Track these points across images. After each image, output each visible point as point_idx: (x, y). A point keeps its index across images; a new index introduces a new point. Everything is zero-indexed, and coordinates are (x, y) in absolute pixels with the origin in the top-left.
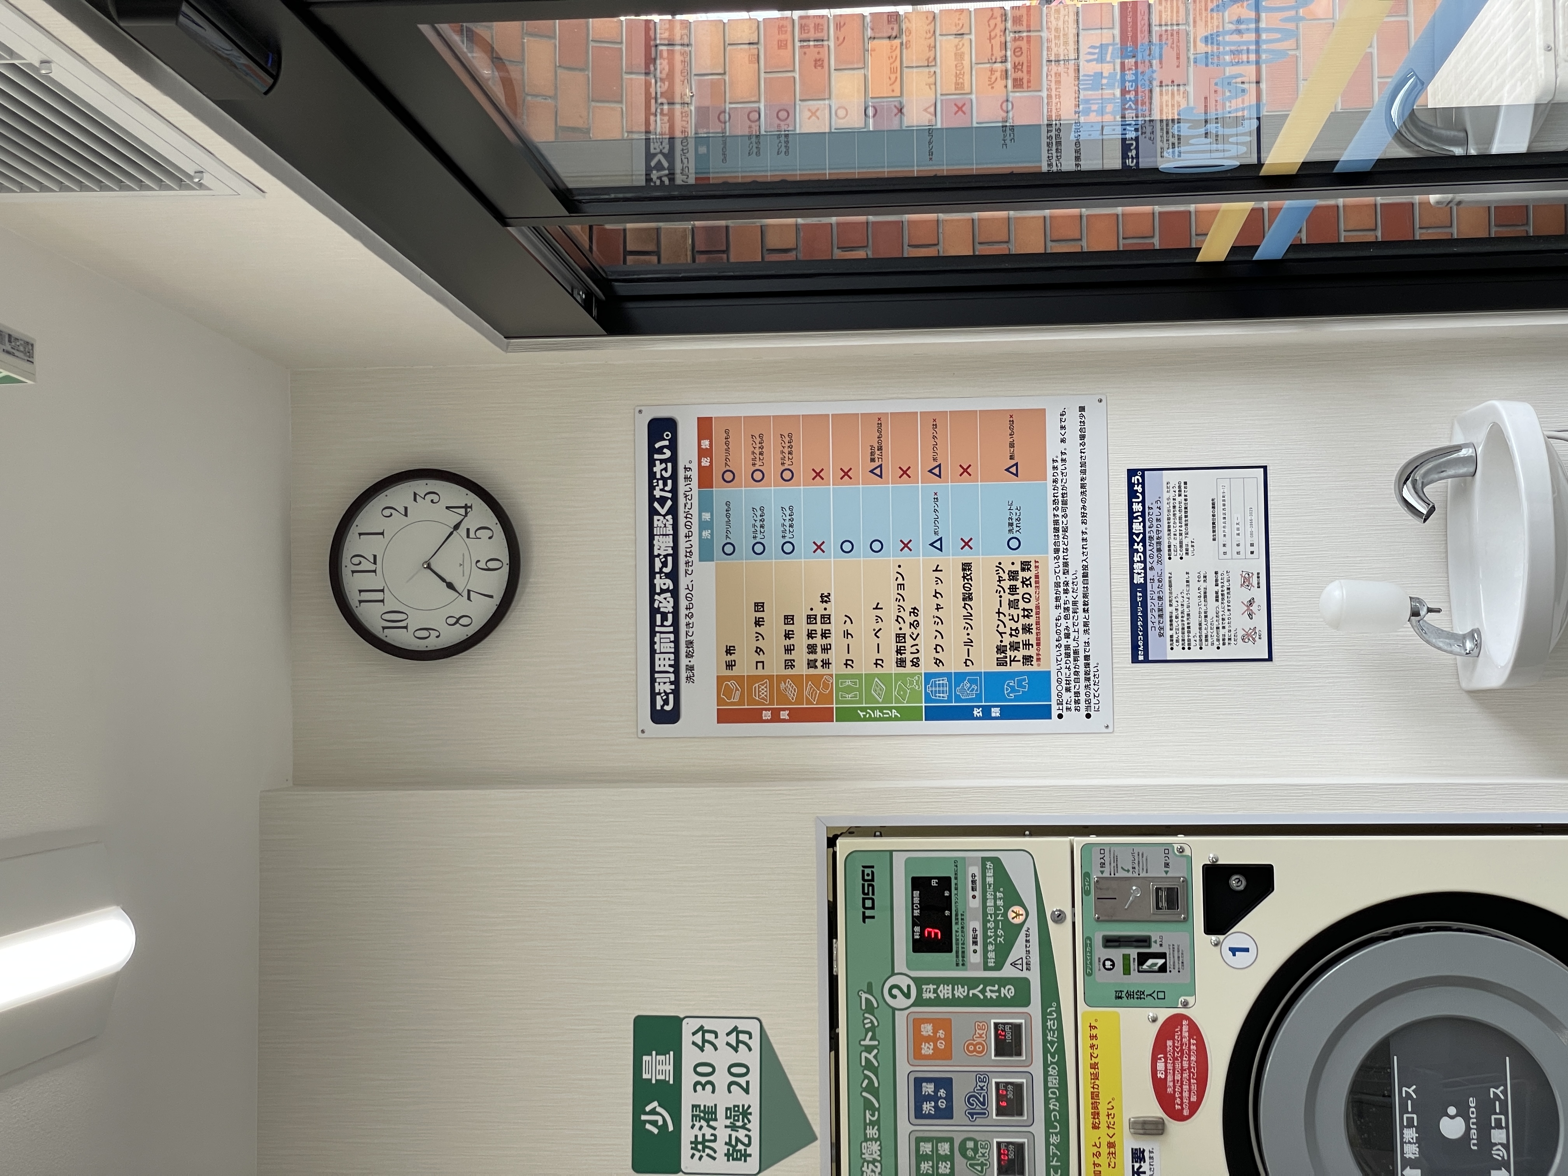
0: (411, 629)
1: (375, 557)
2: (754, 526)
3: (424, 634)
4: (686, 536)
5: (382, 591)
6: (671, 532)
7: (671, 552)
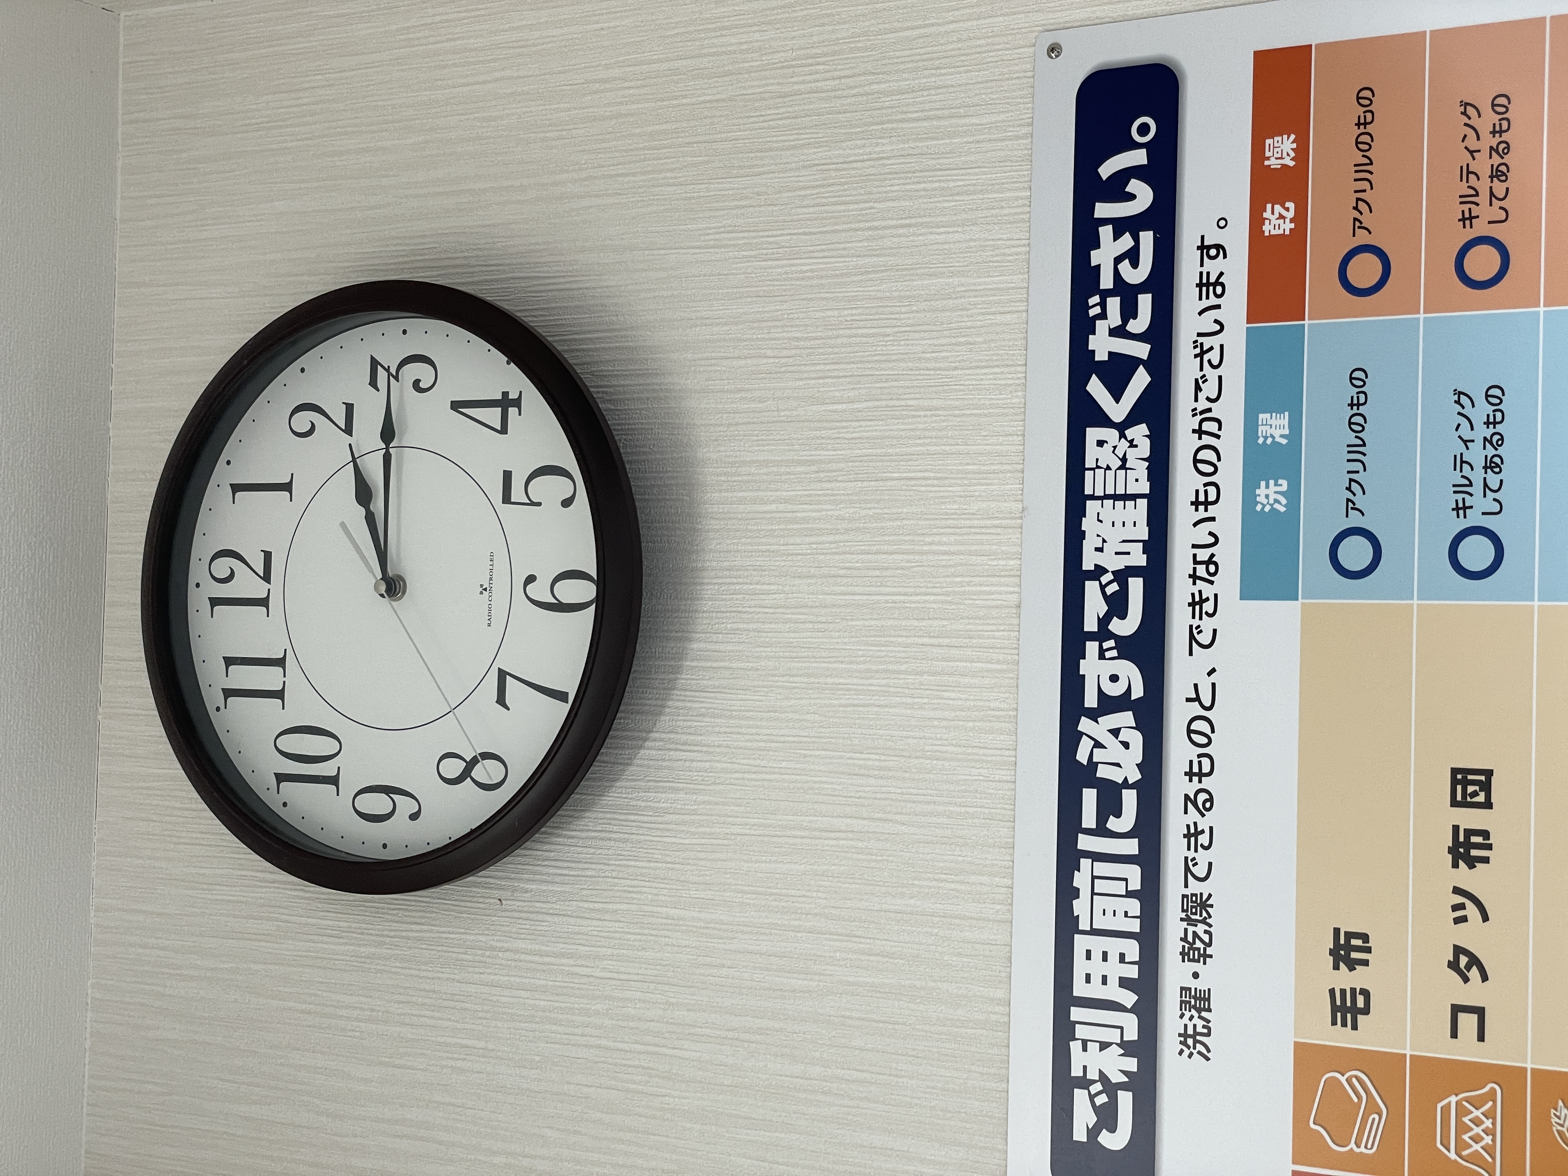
0: (348, 785)
1: (268, 556)
2: (1461, 462)
3: (378, 804)
4: (1196, 504)
5: (280, 662)
6: (1144, 487)
7: (1140, 560)
